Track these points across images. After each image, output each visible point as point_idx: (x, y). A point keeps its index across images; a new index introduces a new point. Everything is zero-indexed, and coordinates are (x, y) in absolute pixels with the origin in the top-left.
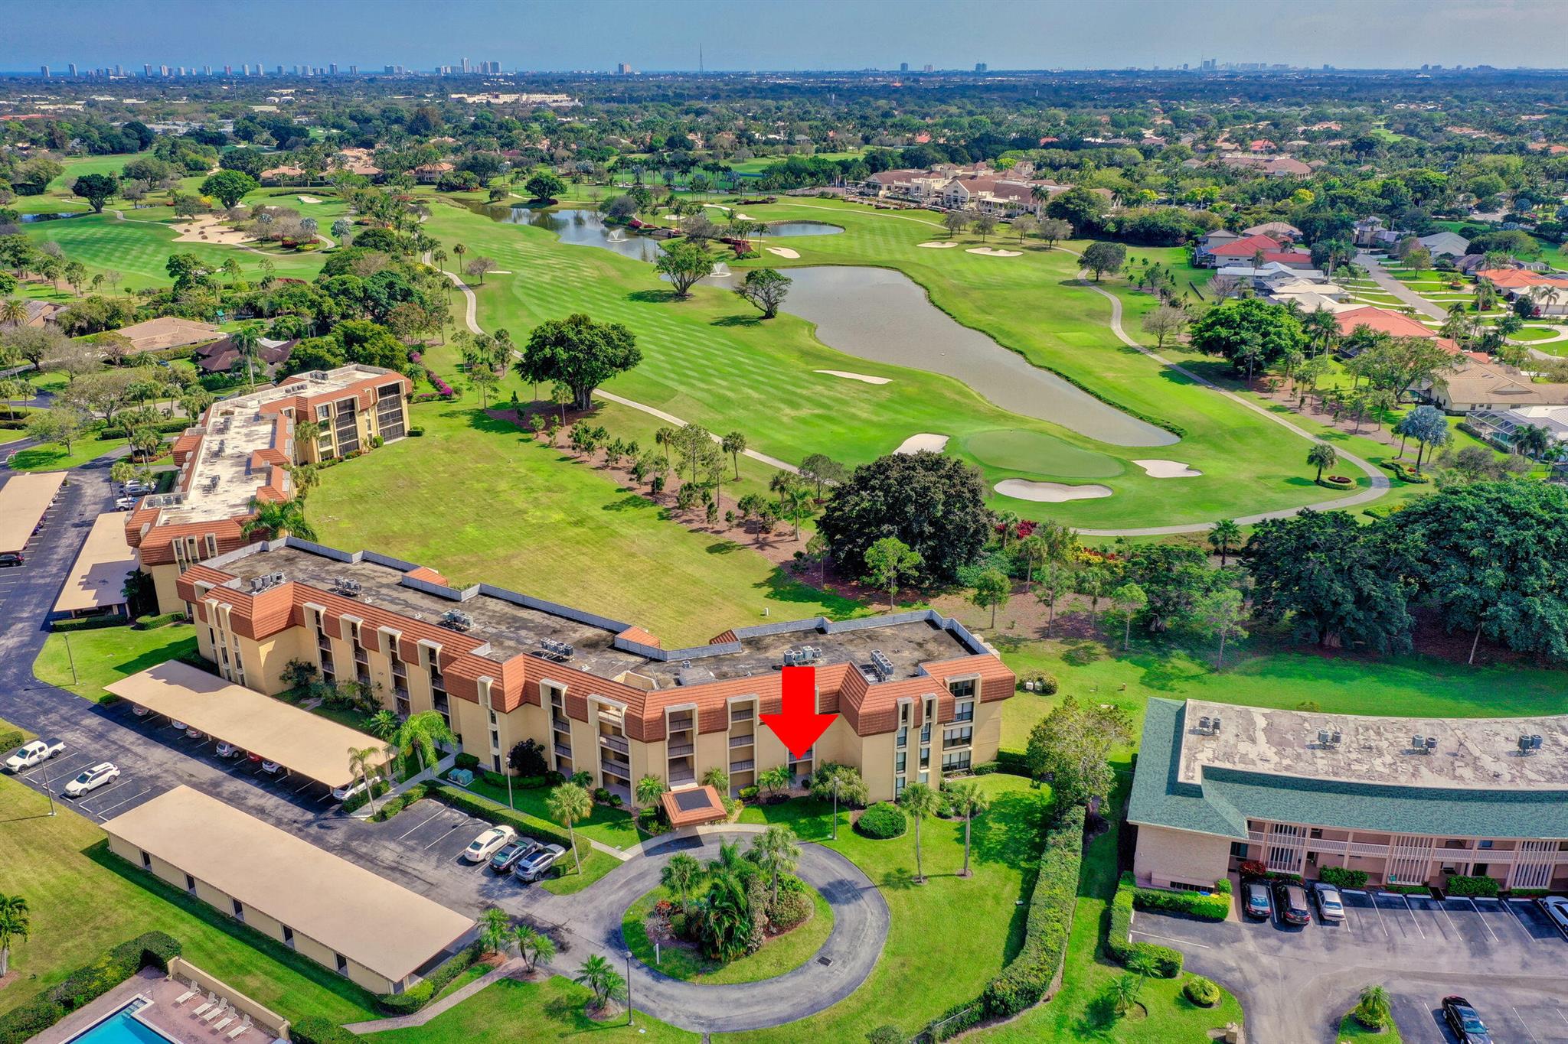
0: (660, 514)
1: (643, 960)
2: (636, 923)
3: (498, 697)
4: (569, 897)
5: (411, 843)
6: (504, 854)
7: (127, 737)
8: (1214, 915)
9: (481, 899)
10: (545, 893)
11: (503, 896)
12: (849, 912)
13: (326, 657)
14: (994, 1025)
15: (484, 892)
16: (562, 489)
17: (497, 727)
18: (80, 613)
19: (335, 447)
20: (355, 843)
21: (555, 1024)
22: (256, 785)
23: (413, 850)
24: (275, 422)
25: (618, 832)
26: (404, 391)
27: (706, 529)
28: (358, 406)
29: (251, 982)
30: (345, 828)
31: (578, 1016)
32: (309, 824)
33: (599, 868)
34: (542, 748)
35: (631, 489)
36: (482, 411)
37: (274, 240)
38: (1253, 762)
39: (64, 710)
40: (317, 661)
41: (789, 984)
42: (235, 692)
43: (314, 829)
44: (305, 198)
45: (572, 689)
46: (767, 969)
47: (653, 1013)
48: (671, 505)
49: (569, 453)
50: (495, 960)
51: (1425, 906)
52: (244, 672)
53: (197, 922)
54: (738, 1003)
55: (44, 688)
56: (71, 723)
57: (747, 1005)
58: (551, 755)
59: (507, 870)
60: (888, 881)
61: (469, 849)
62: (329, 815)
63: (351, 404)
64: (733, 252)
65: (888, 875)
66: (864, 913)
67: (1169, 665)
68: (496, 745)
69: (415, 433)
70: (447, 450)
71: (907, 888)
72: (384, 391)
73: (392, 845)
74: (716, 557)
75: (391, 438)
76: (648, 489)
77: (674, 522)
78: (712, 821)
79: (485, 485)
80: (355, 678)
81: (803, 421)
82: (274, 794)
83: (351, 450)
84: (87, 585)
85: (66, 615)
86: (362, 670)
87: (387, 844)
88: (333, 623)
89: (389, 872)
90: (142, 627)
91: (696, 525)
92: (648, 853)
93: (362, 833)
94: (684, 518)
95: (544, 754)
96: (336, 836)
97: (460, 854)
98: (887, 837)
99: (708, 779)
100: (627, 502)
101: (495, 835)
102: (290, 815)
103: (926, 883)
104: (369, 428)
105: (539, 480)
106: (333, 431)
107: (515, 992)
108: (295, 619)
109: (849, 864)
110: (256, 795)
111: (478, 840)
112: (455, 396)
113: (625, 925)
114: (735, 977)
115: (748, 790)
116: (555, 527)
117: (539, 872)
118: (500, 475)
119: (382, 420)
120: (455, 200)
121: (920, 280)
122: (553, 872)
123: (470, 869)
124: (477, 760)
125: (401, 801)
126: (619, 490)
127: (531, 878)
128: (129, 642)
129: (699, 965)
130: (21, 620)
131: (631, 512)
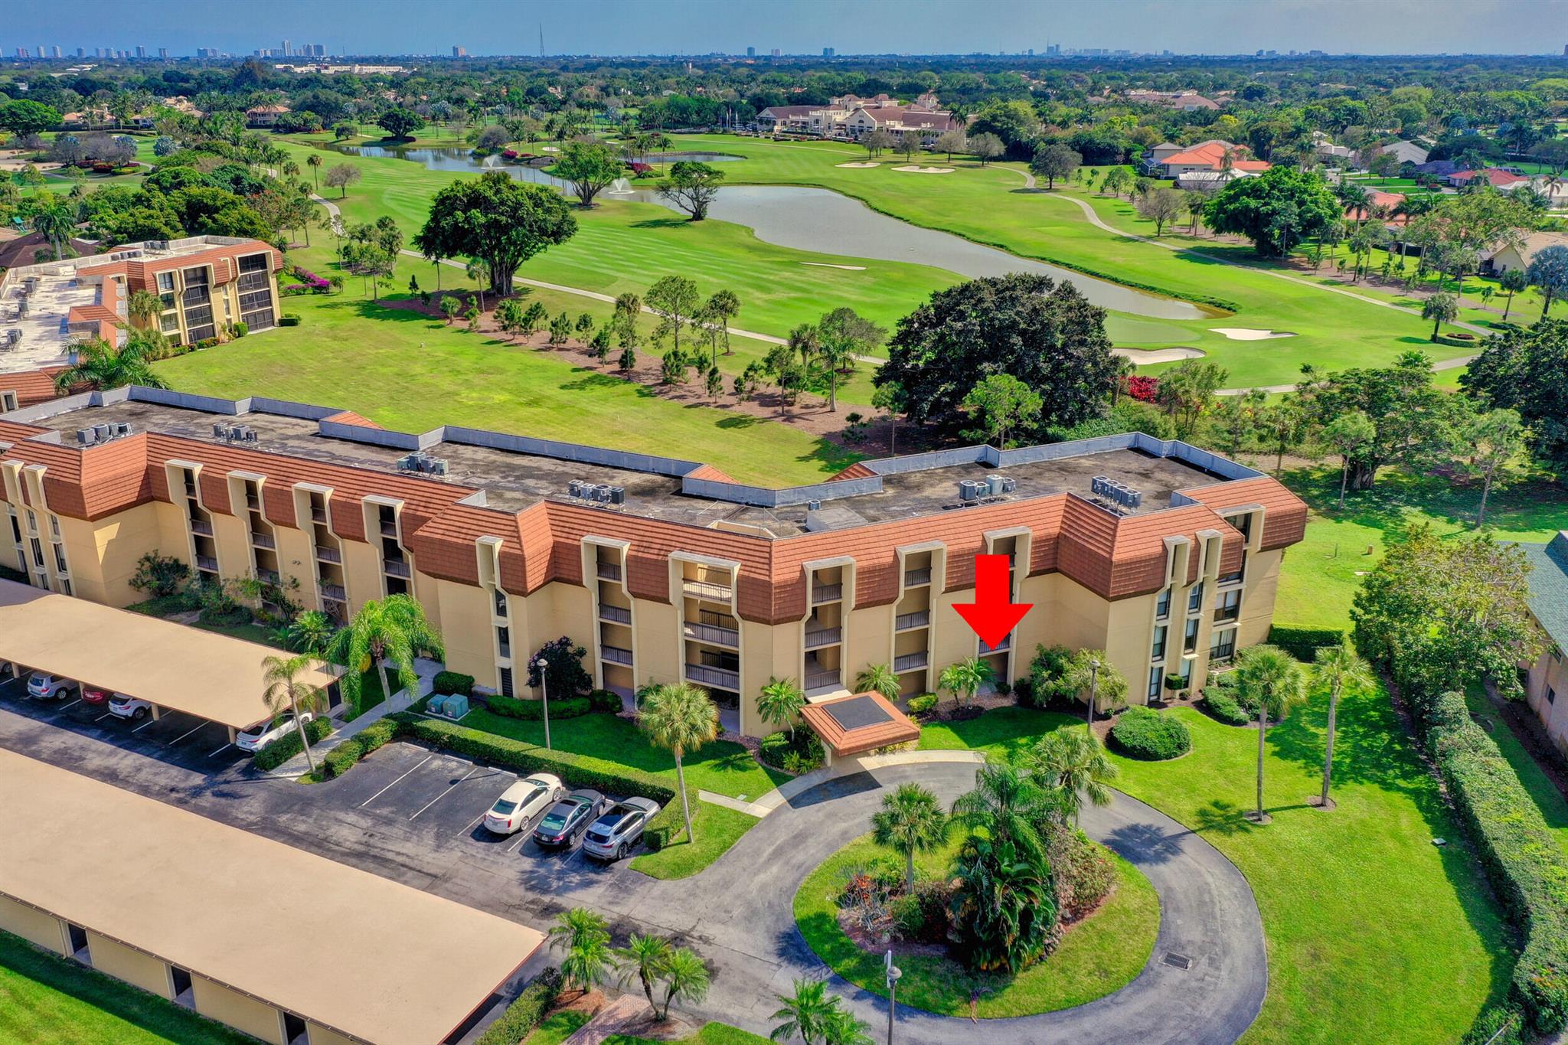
0: (639, 391)
1: (861, 984)
2: (822, 918)
3: (513, 565)
4: (686, 882)
5: (385, 811)
6: (557, 818)
9: (531, 896)
10: (641, 878)
11: (567, 888)
12: (1173, 874)
13: (203, 547)
15: (534, 883)
16: (499, 371)
17: (507, 622)
19: (183, 331)
20: (284, 818)
22: (99, 738)
23: (389, 822)
24: (99, 286)
25: (733, 774)
26: (272, 265)
27: (708, 404)
28: (213, 279)
30: (263, 795)
32: (197, 792)
33: (721, 831)
34: (582, 653)
35: (591, 369)
36: (372, 302)
40: (189, 557)
41: (1140, 1006)
42: (56, 604)
43: (207, 800)
45: (639, 546)
48: (650, 382)
49: (498, 336)
50: (586, 1003)
52: (69, 575)
58: (594, 663)
59: (565, 844)
60: (1208, 823)
61: (491, 812)
62: (232, 774)
63: (202, 275)
65: (1204, 813)
66: (1200, 875)
68: (505, 652)
69: (288, 322)
70: (335, 338)
71: (1245, 830)
72: (245, 264)
73: (351, 817)
74: (731, 432)
75: (256, 327)
76: (617, 367)
77: (659, 398)
78: (882, 748)
79: (395, 370)
80: (253, 575)
81: (780, 303)
82: (131, 747)
83: (203, 337)
86: (264, 561)
87: (341, 815)
88: (216, 487)
89: (354, 861)
91: (693, 401)
92: (795, 802)
93: (293, 800)
94: (672, 394)
95: (585, 664)
97: (476, 822)
98: (1168, 757)
99: (864, 682)
100: (591, 380)
101: (533, 788)
102: (163, 781)
103: (1270, 821)
104: (228, 311)
105: (466, 362)
106: (179, 309)
108: (151, 489)
109: (1134, 802)
110: (99, 751)
111: (506, 796)
112: (333, 289)
113: (803, 923)
114: (1036, 1001)
115: (923, 699)
116: (501, 406)
117: (624, 843)
118: (414, 360)
119: (245, 303)
121: (852, 193)
122: (650, 842)
123: (497, 847)
124: (470, 681)
125: (357, 747)
126: (575, 370)
127: (612, 853)
129: (964, 984)
131: (599, 391)
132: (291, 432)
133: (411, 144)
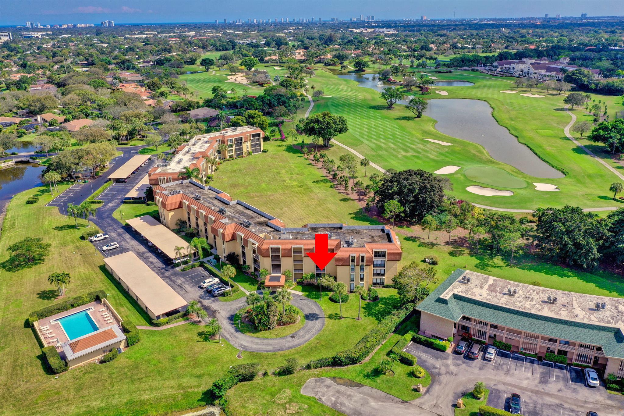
0: (331, 186)
1: (235, 325)
2: (240, 314)
3: (224, 236)
5: (188, 279)
6: (211, 287)
7: (127, 236)
8: (441, 349)
10: (218, 300)
11: (205, 299)
12: (310, 323)
13: (189, 219)
14: (337, 368)
15: (201, 297)
16: (303, 174)
17: (224, 247)
18: (133, 198)
19: (234, 154)
20: (172, 277)
21: (198, 338)
22: (155, 256)
23: (187, 281)
24: (212, 143)
25: (252, 286)
26: (262, 136)
28: (243, 140)
29: (122, 310)
30: (172, 272)
31: (206, 337)
32: (162, 269)
33: (239, 296)
35: (326, 176)
36: (291, 145)
37: (257, 82)
38: (475, 295)
39: (115, 226)
40: (187, 221)
41: (276, 341)
43: (162, 271)
44: (276, 68)
45: (245, 236)
46: (273, 335)
47: (229, 341)
48: (336, 183)
49: (312, 162)
50: (192, 317)
51: (532, 362)
52: (165, 221)
53: (117, 290)
54: (257, 344)
55: (114, 220)
56: (115, 230)
57: (260, 345)
58: (241, 259)
59: (210, 291)
60: (330, 317)
61: (202, 283)
62: (170, 267)
63: (241, 139)
64: (421, 92)
65: (332, 314)
66: (316, 324)
67: (491, 261)
68: (224, 253)
69: (264, 151)
70: (272, 158)
71: (335, 319)
72: (254, 136)
74: (342, 203)
75: (256, 152)
76: (331, 177)
77: (334, 189)
79: (277, 171)
80: (195, 227)
81: (407, 157)
82: (157, 258)
83: (240, 155)
84: (137, 190)
85: (129, 198)
86: (197, 225)
87: (181, 278)
88: (190, 208)
90: (148, 205)
93: (176, 274)
95: (239, 258)
96: (168, 274)
97: (199, 284)
99: (285, 273)
100: (322, 181)
101: (212, 280)
102: (158, 266)
103: (343, 320)
104: (248, 148)
105: (297, 171)
106: (234, 148)
107: (192, 327)
108: (180, 206)
109: (320, 309)
110: (153, 259)
111: (206, 281)
112: (285, 140)
113: (236, 314)
114: (260, 336)
115: (300, 280)
116: (292, 187)
117: (218, 294)
118: (285, 168)
119: (253, 146)
120: (329, 69)
121: (493, 105)
122: (223, 295)
123: (201, 290)
124: (219, 257)
125: (191, 266)
126: (322, 176)
127: (215, 295)
128: (143, 208)
129: (252, 330)
130: (117, 199)
131: (321, 184)
132: (211, 196)
133: (363, 73)
